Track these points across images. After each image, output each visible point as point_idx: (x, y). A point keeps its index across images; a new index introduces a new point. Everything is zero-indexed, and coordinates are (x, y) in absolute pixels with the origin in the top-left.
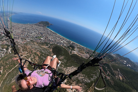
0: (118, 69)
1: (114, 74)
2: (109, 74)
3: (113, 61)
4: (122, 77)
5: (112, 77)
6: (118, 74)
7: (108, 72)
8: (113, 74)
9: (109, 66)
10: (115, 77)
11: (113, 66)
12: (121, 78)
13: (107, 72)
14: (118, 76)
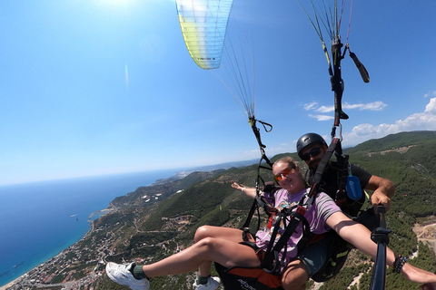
0: (163, 218)
1: (172, 234)
2: (166, 245)
3: (131, 220)
4: (184, 219)
5: (177, 240)
6: (174, 223)
7: (160, 244)
8: (170, 235)
9: (142, 236)
10: (179, 233)
11: (148, 226)
12: (187, 222)
13: (159, 248)
14: (180, 226)
